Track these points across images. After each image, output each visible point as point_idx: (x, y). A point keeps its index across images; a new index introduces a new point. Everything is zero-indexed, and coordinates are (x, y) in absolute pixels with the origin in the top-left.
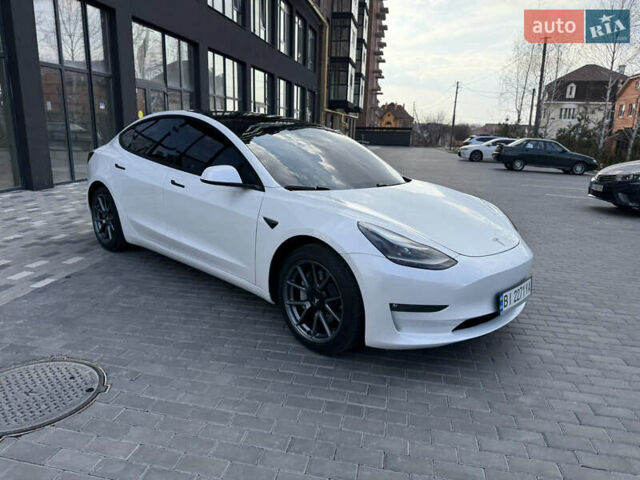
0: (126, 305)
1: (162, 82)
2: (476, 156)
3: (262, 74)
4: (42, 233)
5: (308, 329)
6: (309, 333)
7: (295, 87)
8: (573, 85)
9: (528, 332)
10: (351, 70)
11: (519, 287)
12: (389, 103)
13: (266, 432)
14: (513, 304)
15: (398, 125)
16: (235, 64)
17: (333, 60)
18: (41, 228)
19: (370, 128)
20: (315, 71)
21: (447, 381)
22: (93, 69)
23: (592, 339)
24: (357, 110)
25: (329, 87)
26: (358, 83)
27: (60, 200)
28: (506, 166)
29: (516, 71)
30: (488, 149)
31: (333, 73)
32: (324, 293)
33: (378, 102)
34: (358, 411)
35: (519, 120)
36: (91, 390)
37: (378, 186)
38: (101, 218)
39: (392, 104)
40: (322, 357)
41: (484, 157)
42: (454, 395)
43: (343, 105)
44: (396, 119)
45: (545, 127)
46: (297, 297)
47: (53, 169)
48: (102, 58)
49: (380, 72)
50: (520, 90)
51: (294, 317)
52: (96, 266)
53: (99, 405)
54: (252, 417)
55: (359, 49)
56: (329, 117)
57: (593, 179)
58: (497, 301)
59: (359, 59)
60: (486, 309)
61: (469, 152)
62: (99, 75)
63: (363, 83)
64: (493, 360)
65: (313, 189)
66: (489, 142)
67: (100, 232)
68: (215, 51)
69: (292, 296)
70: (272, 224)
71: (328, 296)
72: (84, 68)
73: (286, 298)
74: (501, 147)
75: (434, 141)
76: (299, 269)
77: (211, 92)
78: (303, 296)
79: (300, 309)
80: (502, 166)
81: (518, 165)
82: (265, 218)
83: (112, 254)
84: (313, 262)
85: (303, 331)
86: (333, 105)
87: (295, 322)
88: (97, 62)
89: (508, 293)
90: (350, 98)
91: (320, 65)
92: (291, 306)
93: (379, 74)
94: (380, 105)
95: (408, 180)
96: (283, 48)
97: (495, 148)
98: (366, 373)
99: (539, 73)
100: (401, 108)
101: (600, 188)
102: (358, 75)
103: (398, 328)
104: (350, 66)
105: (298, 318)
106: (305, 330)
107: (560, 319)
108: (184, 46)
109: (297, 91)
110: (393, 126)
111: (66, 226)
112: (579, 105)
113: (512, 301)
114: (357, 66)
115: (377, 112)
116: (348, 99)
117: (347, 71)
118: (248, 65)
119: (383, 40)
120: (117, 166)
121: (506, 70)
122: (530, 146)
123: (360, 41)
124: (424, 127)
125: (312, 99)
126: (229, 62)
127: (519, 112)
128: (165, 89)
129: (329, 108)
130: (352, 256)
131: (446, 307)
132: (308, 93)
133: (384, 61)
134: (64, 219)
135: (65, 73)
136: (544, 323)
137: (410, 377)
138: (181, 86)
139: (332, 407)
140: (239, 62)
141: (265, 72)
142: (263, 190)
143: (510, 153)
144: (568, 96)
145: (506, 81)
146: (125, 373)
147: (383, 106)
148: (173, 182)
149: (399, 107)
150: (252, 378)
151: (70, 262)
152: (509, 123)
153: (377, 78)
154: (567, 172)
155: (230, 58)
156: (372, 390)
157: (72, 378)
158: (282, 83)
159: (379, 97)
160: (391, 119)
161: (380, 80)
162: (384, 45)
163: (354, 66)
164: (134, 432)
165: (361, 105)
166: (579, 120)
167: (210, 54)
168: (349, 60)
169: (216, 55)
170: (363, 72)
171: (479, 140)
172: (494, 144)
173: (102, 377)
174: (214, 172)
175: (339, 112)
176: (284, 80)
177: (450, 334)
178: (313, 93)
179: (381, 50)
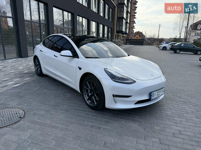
0: (39, 93)
1: (62, 25)
2: (165, 48)
3: (95, 23)
4: (21, 71)
5: (90, 102)
6: (90, 103)
7: (106, 27)
8: (200, 25)
9: (164, 106)
10: (124, 21)
11: (159, 91)
13: (69, 133)
14: (156, 96)
15: (140, 38)
16: (86, 20)
17: (118, 18)
18: (21, 69)
19: (131, 39)
20: (112, 21)
21: (132, 120)
22: (41, 22)
23: (187, 109)
24: (126, 33)
25: (117, 27)
26: (126, 25)
27: (29, 61)
28: (174, 52)
29: (179, 20)
30: (168, 46)
31: (118, 22)
32: (94, 91)
33: (134, 31)
35: (180, 37)
36: (21, 117)
37: (117, 57)
38: (37, 66)
39: (138, 32)
40: (94, 111)
41: (167, 49)
42: (133, 125)
43: (121, 32)
44: (140, 36)
45: (189, 39)
47: (28, 52)
48: (44, 19)
49: (134, 22)
50: (181, 27)
52: (34, 81)
53: (22, 122)
54: (66, 128)
55: (127, 14)
56: (117, 36)
58: (150, 95)
59: (127, 18)
60: (146, 98)
61: (162, 47)
62: (43, 24)
63: (128, 25)
64: (150, 114)
65: (94, 58)
67: (36, 70)
68: (79, 16)
69: (86, 91)
70: (80, 69)
71: (96, 92)
72: (38, 21)
73: (84, 92)
74: (172, 46)
75: (152, 44)
76: (87, 83)
77: (78, 28)
78: (89, 91)
79: (88, 95)
80: (173, 52)
81: (178, 51)
82: (78, 67)
84: (91, 81)
86: (118, 32)
87: (86, 100)
88: (42, 20)
89: (154, 93)
90: (124, 30)
91: (114, 19)
92: (85, 94)
94: (134, 32)
95: (129, 55)
96: (102, 15)
97: (170, 46)
98: (106, 116)
99: (187, 21)
100: (141, 33)
102: (127, 23)
103: (116, 103)
104: (124, 20)
105: (87, 98)
106: (89, 102)
107: (177, 102)
108: (70, 14)
109: (106, 28)
110: (139, 39)
111: (28, 68)
113: (156, 95)
115: (133, 34)
116: (123, 30)
117: (123, 21)
118: (90, 20)
120: (40, 51)
121: (176, 20)
122: (183, 45)
123: (127, 12)
124: (149, 39)
125: (111, 30)
126: (84, 19)
127: (180, 34)
128: (63, 28)
130: (101, 79)
131: (131, 96)
132: (110, 29)
133: (136, 18)
134: (29, 66)
135: (33, 23)
136: (171, 103)
137: (120, 118)
138: (68, 27)
139: (92, 126)
140: (87, 19)
141: (96, 22)
142: (79, 58)
143: (175, 48)
144: (198, 29)
145: (176, 24)
146: (32, 113)
147: (136, 32)
148: (55, 56)
150: (70, 116)
151: (26, 79)
152: (177, 37)
153: (133, 23)
154: (195, 54)
155: (84, 18)
156: (107, 122)
157: (16, 113)
159: (134, 29)
160: (138, 36)
161: (134, 24)
162: (136, 13)
163: (125, 20)
164: (30, 131)
165: (127, 32)
167: (78, 17)
168: (123, 18)
169: (80, 17)
170: (128, 21)
171: (165, 43)
172: (170, 44)
173: (25, 114)
174: (64, 52)
175: (120, 34)
176: (102, 24)
177: (133, 105)
178: (111, 28)
179: (135, 14)
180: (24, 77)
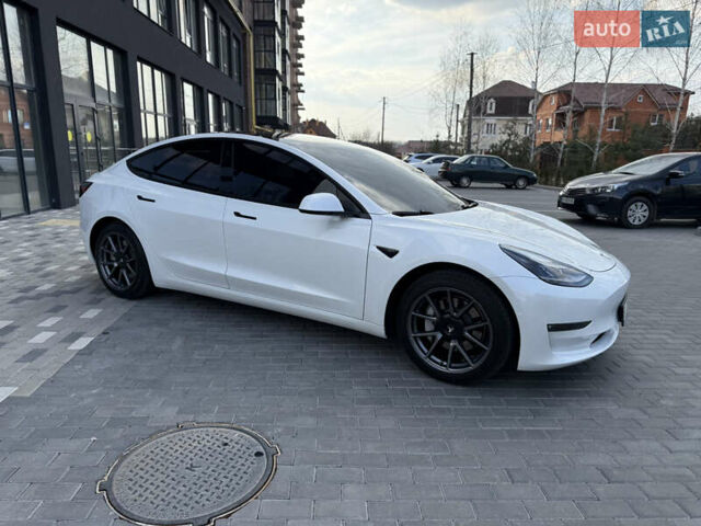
1: (90, 96)
3: (191, 87)
5: (440, 361)
6: (441, 365)
8: (492, 100)
10: (279, 84)
12: (310, 119)
16: (163, 75)
17: (259, 72)
20: (240, 83)
22: (15, 80)
25: (256, 101)
26: (285, 99)
28: (452, 183)
29: (444, 86)
31: (258, 87)
32: (461, 321)
33: (299, 118)
34: (540, 434)
35: (450, 136)
36: (260, 454)
38: (111, 260)
39: (313, 121)
40: (459, 388)
43: (274, 121)
45: (477, 143)
46: (421, 328)
49: (300, 85)
51: (421, 351)
52: (127, 318)
54: (450, 456)
55: (284, 61)
57: (561, 193)
59: (284, 72)
62: (21, 87)
63: (288, 97)
66: (430, 159)
67: (110, 277)
68: (144, 61)
69: (415, 327)
70: (391, 254)
71: (466, 325)
72: (4, 80)
73: (410, 330)
74: (447, 165)
76: (429, 298)
77: (142, 106)
78: (428, 326)
79: (428, 342)
80: (448, 184)
81: (465, 181)
82: (379, 248)
83: (134, 303)
84: (448, 290)
85: (435, 363)
86: (262, 121)
87: (423, 355)
90: (280, 115)
91: (246, 77)
92: (415, 338)
93: (298, 87)
94: (301, 121)
96: (209, 57)
97: (439, 165)
100: (323, 125)
101: (571, 201)
102: (285, 89)
103: (552, 348)
104: (277, 79)
105: (427, 351)
108: (110, 53)
109: (225, 106)
112: (509, 121)
114: (283, 79)
115: (299, 129)
116: (278, 115)
117: (276, 85)
119: (300, 51)
120: (140, 198)
121: (435, 85)
122: (474, 163)
123: (284, 52)
125: (240, 115)
126: (157, 73)
127: (449, 128)
128: (93, 105)
129: (257, 124)
130: (504, 279)
131: (590, 322)
132: (235, 109)
133: (302, 74)
134: (29, 265)
138: (110, 101)
139: (512, 434)
140: (167, 74)
141: (193, 85)
142: (370, 218)
143: (456, 170)
144: (489, 112)
145: (435, 96)
147: (305, 122)
148: (237, 214)
149: (321, 123)
152: (440, 139)
153: (297, 92)
154: (509, 187)
155: (158, 69)
157: (225, 444)
158: (210, 96)
159: (300, 112)
161: (300, 94)
162: (302, 56)
163: (280, 79)
164: (349, 490)
166: (509, 135)
167: (139, 64)
168: (277, 72)
169: (144, 66)
170: (288, 85)
171: (418, 158)
172: (435, 161)
173: (258, 439)
174: (312, 201)
176: (211, 93)
177: (589, 349)
178: (241, 108)
179: (299, 61)
180: (67, 310)
